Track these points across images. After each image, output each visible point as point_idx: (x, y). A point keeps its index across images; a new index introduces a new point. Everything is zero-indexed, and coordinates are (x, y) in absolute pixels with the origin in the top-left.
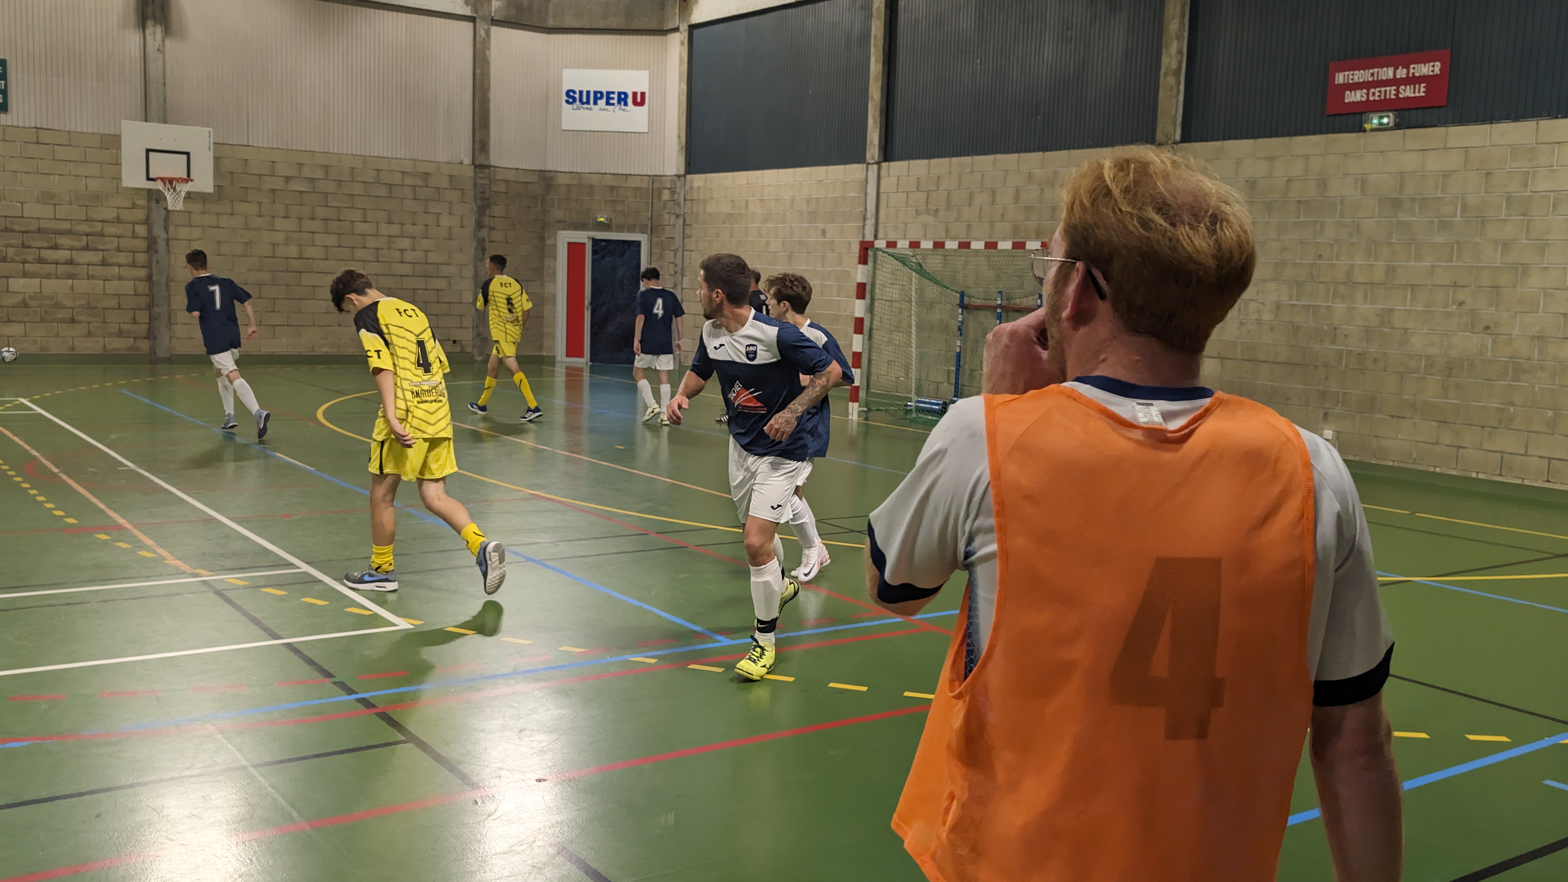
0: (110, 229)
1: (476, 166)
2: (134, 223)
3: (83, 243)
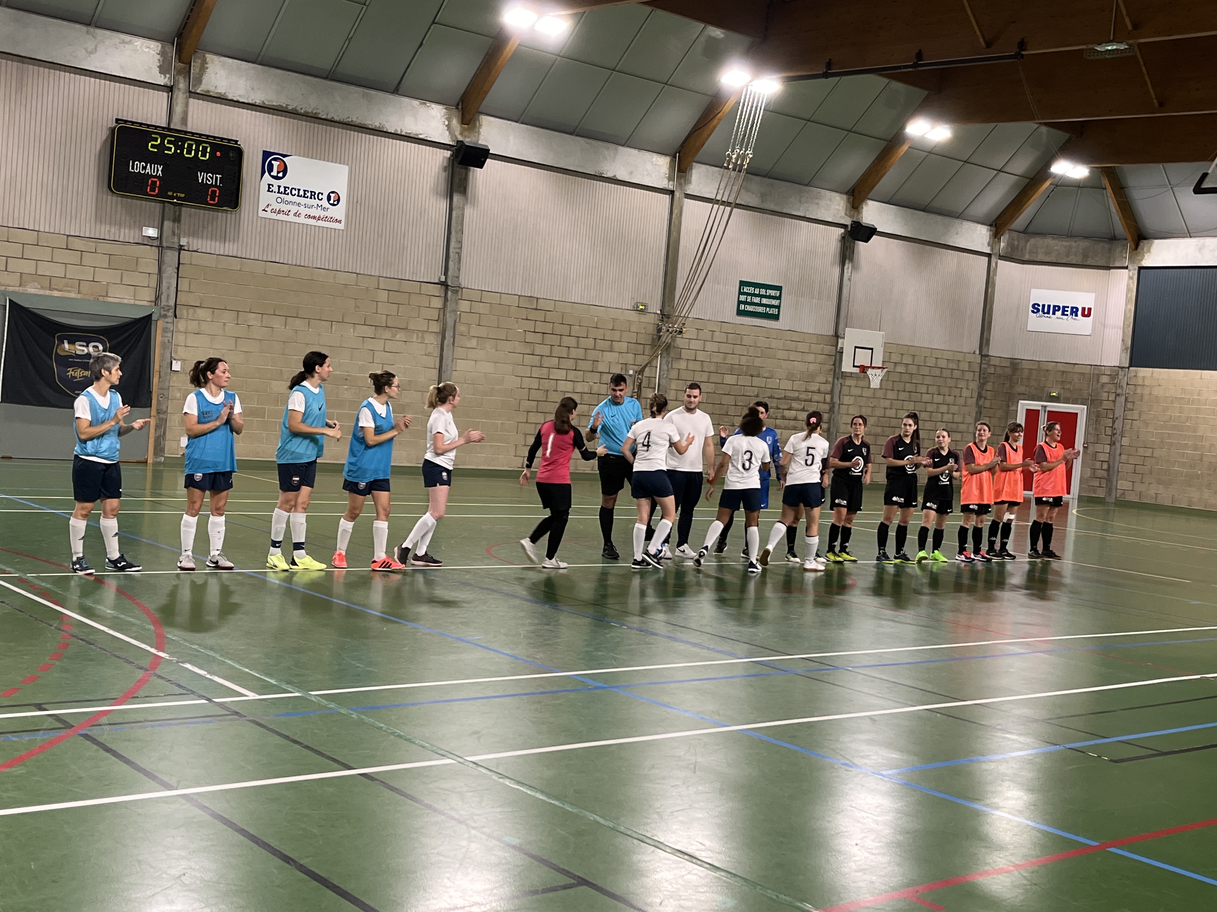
0: (816, 397)
1: (982, 355)
2: (825, 393)
3: (802, 407)
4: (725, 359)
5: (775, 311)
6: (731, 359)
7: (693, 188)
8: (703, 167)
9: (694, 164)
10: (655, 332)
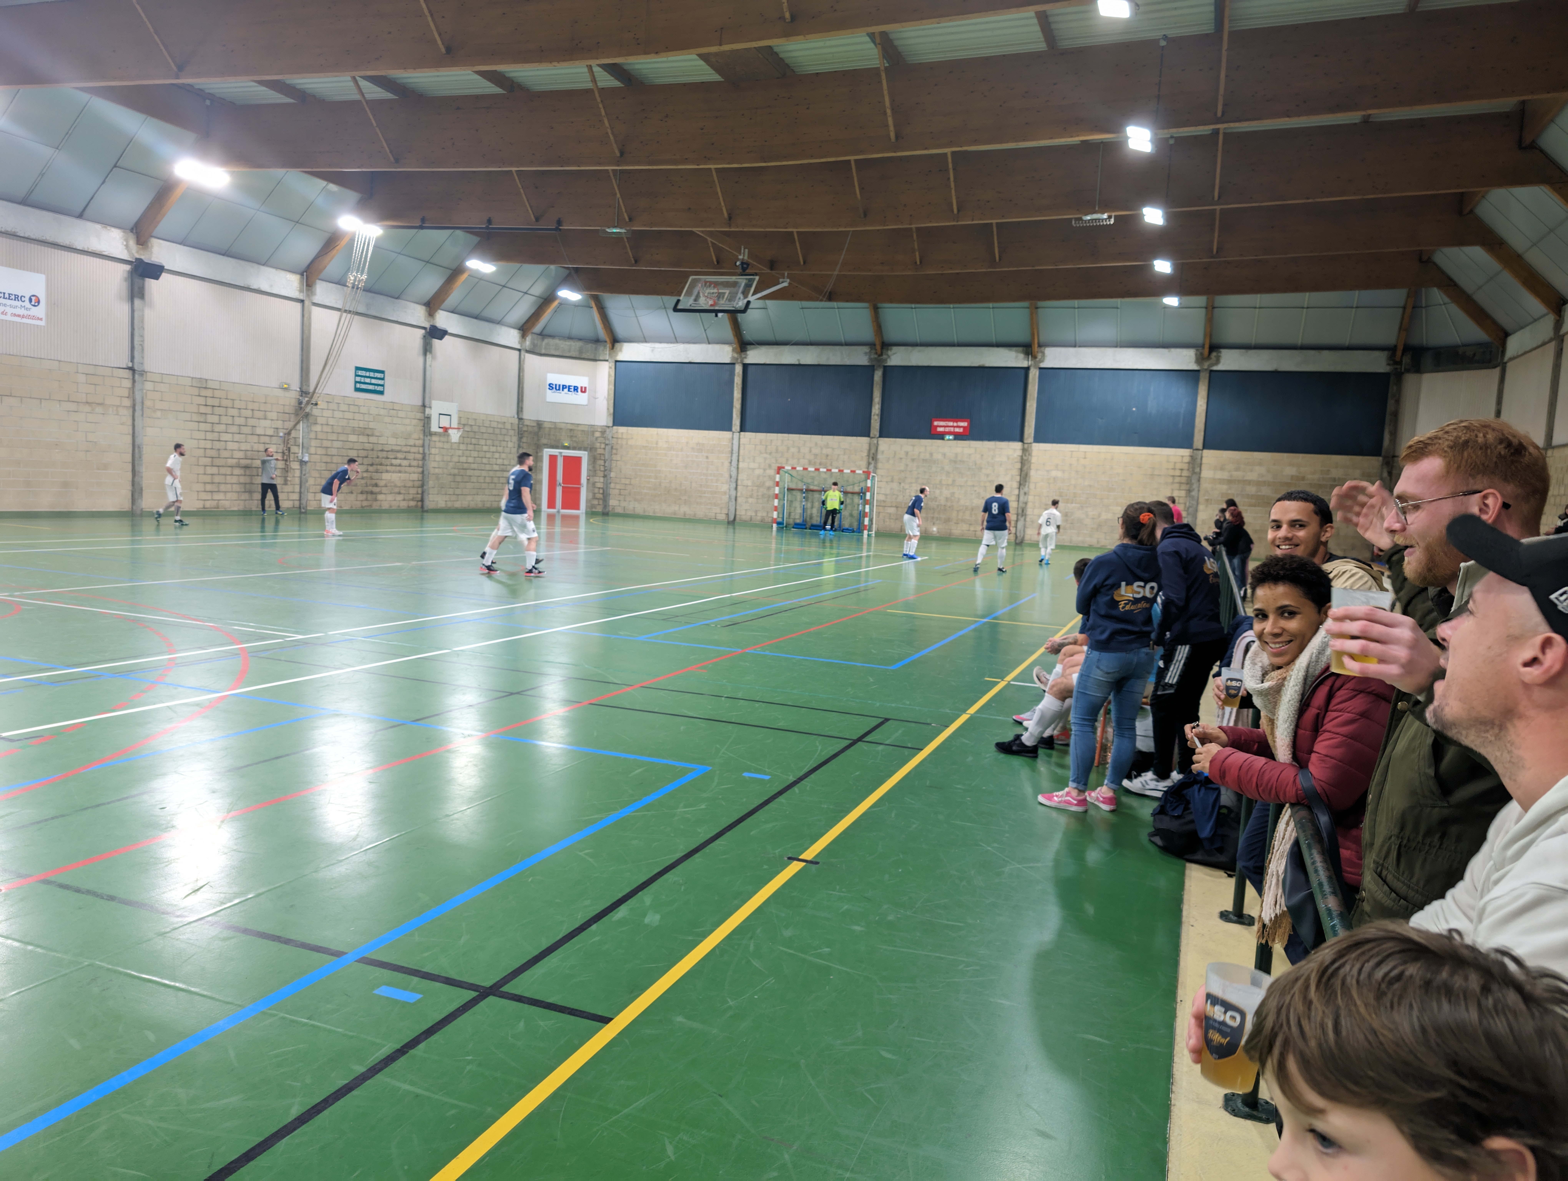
1: (519, 418)
4: (348, 423)
5: (380, 388)
6: (354, 424)
7: (317, 299)
8: (324, 284)
9: (318, 281)
10: (297, 405)
